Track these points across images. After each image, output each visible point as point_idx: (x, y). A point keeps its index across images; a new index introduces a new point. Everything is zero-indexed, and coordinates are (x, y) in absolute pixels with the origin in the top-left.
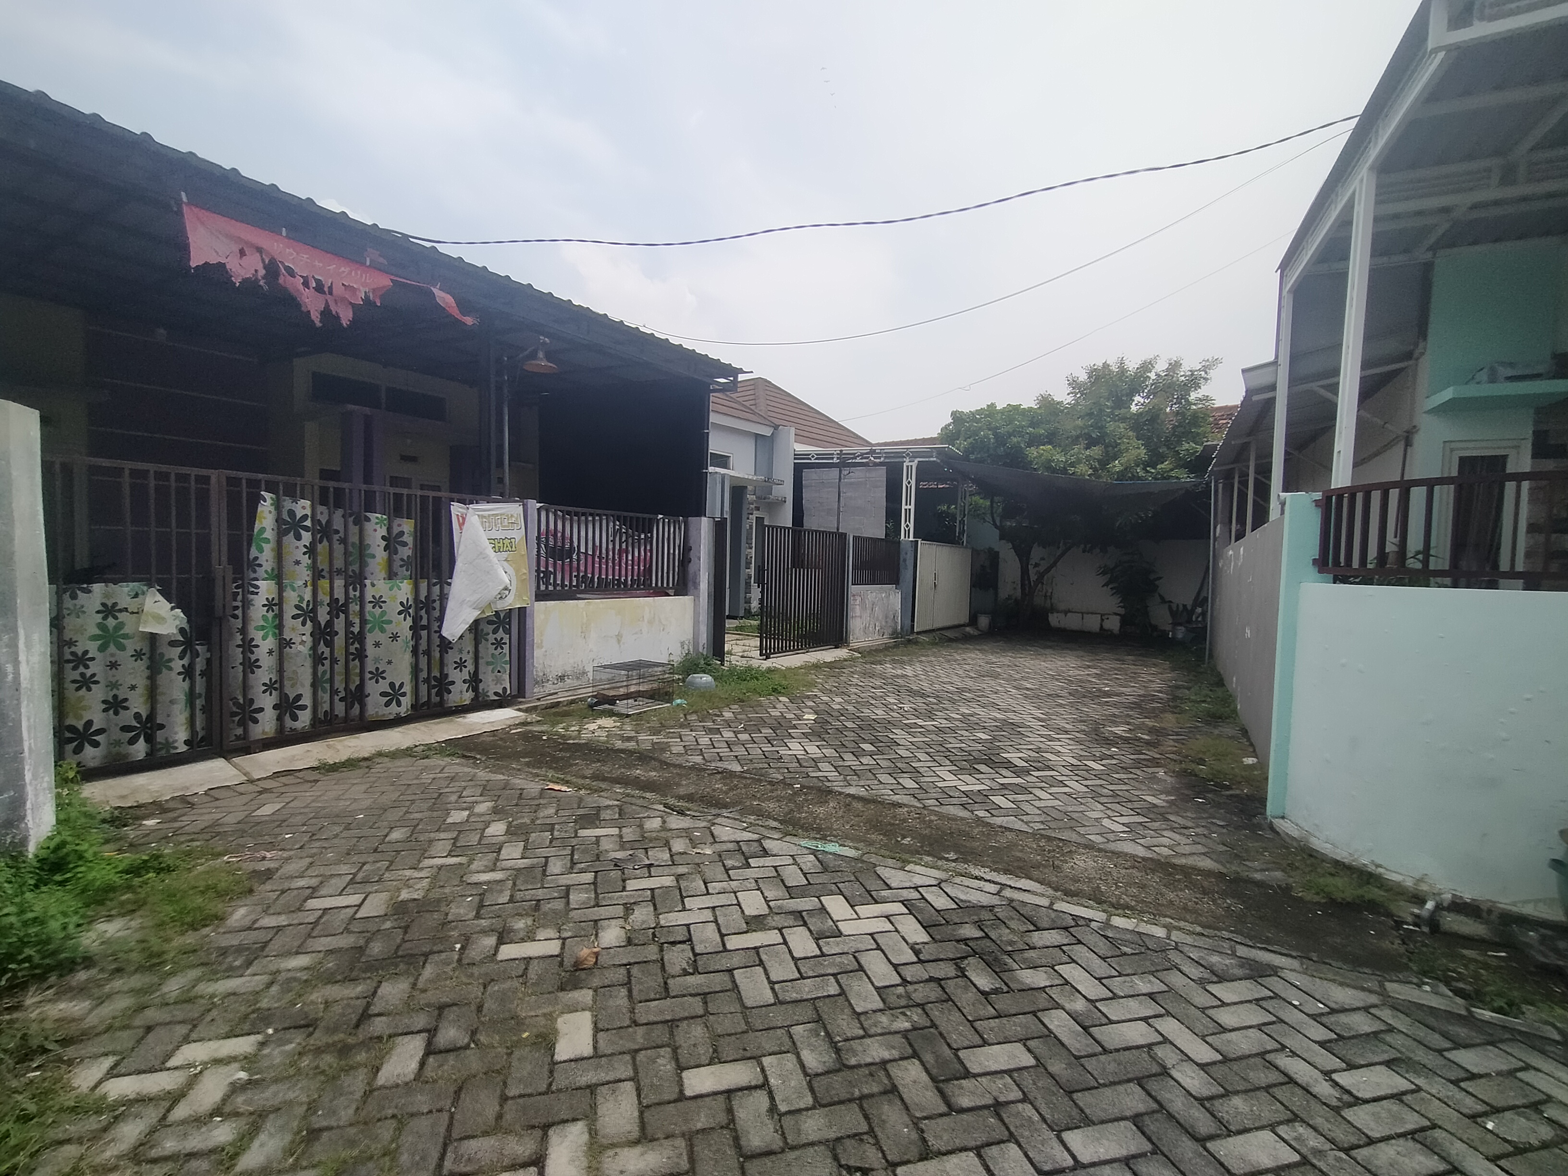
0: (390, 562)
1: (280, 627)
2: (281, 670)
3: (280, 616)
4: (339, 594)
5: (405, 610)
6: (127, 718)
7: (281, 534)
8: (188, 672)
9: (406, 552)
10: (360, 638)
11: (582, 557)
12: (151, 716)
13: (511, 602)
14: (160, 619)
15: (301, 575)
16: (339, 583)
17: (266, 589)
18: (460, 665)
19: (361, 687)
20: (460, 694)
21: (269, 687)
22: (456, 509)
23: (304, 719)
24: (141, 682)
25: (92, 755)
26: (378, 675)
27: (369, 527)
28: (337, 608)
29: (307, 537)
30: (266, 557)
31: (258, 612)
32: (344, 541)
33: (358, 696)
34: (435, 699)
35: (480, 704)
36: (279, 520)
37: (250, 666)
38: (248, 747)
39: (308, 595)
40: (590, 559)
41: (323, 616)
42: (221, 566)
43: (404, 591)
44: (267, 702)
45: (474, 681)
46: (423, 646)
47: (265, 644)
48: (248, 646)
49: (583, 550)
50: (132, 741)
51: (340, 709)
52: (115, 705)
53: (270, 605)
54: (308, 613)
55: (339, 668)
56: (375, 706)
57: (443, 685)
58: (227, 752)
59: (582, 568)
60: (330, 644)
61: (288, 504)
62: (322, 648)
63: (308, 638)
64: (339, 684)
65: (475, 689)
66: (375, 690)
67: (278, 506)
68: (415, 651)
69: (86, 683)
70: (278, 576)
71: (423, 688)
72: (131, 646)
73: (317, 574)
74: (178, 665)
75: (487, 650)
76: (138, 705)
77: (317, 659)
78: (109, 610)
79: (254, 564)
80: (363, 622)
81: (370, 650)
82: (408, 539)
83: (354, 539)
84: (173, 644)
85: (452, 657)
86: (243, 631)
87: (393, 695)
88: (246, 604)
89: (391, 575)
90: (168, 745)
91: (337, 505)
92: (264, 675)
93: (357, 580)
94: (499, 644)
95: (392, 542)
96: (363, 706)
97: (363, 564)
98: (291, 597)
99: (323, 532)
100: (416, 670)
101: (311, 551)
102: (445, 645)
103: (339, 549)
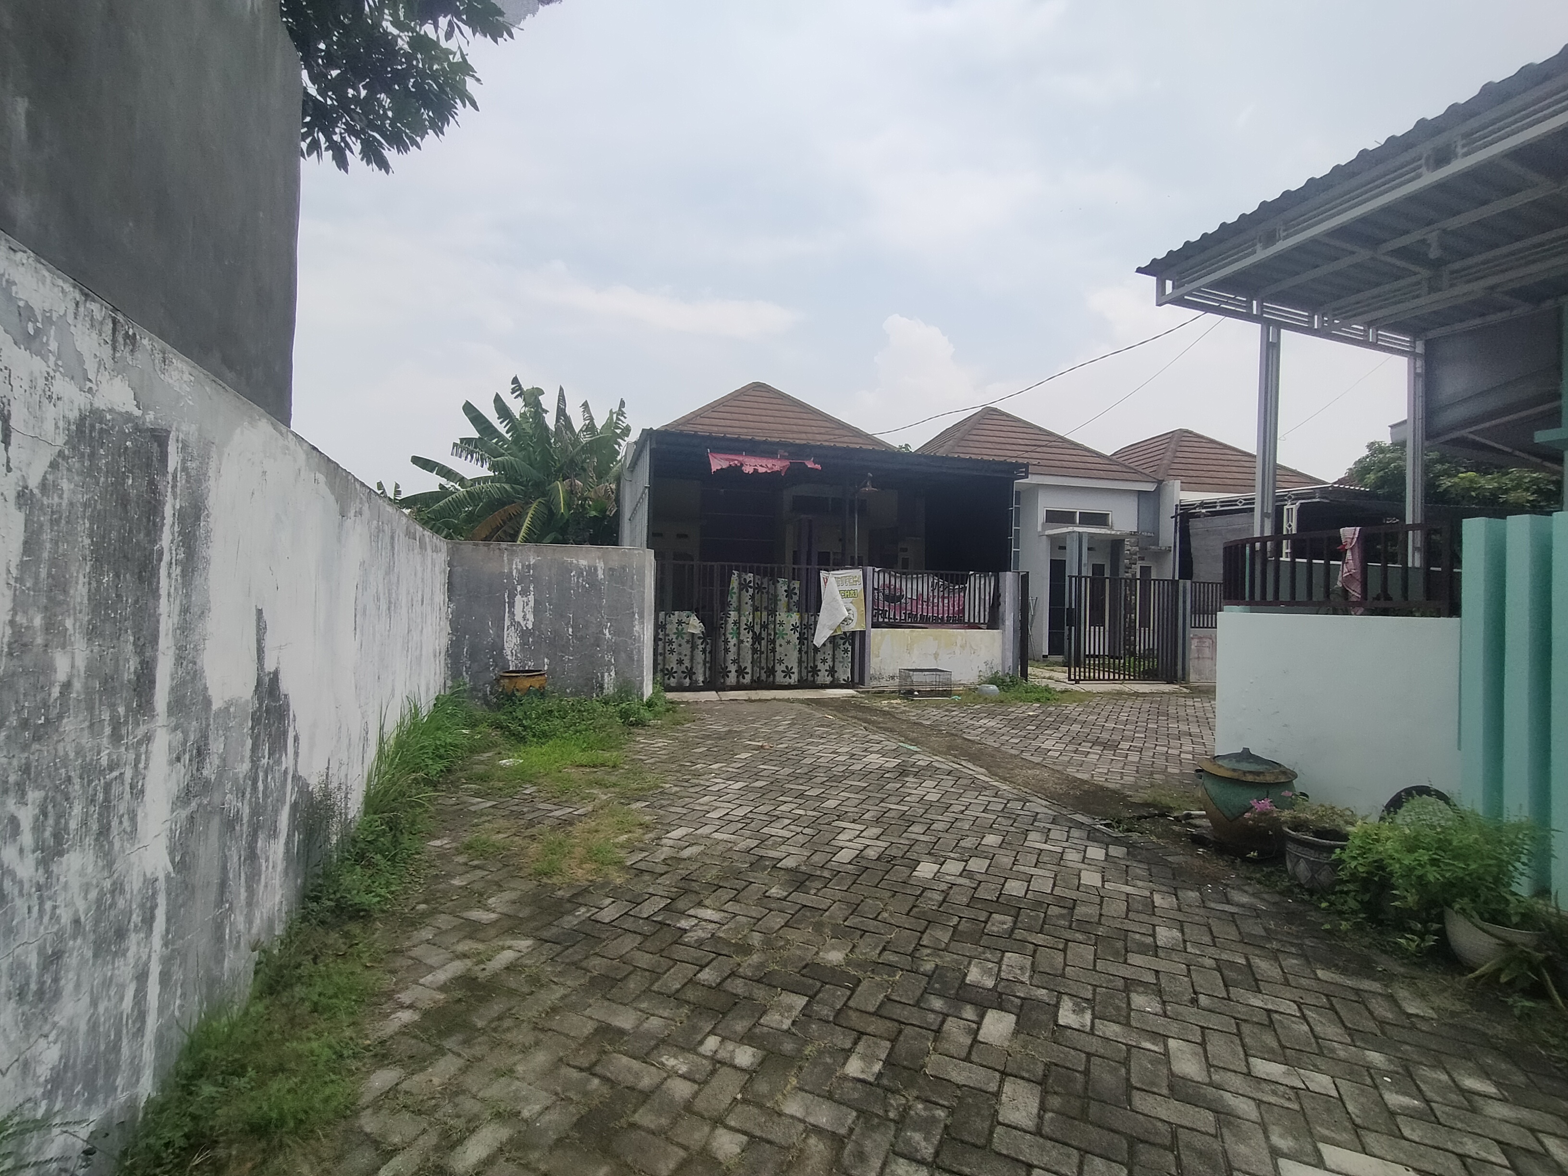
0: (789, 603)
1: (739, 634)
2: (739, 654)
3: (738, 628)
4: (764, 619)
5: (795, 628)
6: (683, 668)
7: (741, 590)
8: (704, 651)
9: (796, 598)
10: (773, 642)
11: (909, 601)
12: (692, 668)
13: (854, 626)
14: (695, 627)
15: (748, 609)
16: (765, 614)
17: (733, 615)
18: (824, 661)
19: (773, 667)
20: (824, 677)
21: (734, 661)
22: (823, 574)
23: (748, 679)
24: (688, 653)
25: (673, 682)
26: (781, 661)
27: (779, 585)
28: (764, 626)
29: (751, 591)
30: (734, 600)
31: (730, 626)
32: (768, 593)
33: (772, 671)
34: (810, 678)
35: (834, 685)
36: (740, 584)
37: (727, 650)
38: (724, 689)
39: (750, 620)
40: (914, 602)
41: (757, 629)
42: (717, 605)
43: (795, 618)
44: (733, 668)
45: (832, 671)
46: (804, 648)
47: (733, 641)
48: (726, 642)
49: (909, 596)
50: (685, 678)
51: (764, 677)
52: (680, 662)
53: (735, 623)
54: (750, 628)
55: (764, 656)
56: (780, 678)
57: (815, 671)
58: (717, 690)
59: (909, 608)
60: (760, 644)
61: (744, 576)
62: (757, 645)
63: (750, 640)
64: (763, 664)
65: (833, 676)
66: (779, 668)
67: (739, 576)
68: (800, 651)
69: (672, 651)
70: (738, 609)
71: (804, 673)
72: (686, 637)
73: (756, 609)
74: (701, 647)
75: (840, 654)
76: (687, 663)
77: (754, 651)
78: (680, 623)
79: (729, 604)
80: (775, 634)
81: (778, 648)
82: (797, 591)
83: (772, 591)
84: (699, 638)
85: (820, 656)
86: (724, 635)
87: (788, 672)
88: (726, 622)
89: (789, 610)
90: (696, 681)
91: (765, 576)
92: (731, 656)
93: (773, 612)
94: (846, 651)
95: (789, 593)
96: (774, 676)
97: (776, 605)
98: (744, 619)
99: (759, 588)
100: (800, 662)
101: (752, 597)
102: (816, 649)
103: (765, 596)
